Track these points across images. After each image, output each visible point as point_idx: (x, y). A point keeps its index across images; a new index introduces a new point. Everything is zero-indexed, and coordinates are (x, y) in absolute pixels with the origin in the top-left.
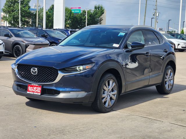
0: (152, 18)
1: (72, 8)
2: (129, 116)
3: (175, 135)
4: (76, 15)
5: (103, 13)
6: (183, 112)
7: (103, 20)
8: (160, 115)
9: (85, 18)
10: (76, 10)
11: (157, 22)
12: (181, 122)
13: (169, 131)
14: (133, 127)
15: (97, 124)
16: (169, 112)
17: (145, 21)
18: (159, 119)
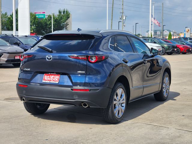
0: (119, 22)
1: (36, 13)
2: (134, 123)
3: (186, 141)
4: (41, 21)
5: (69, 18)
6: (183, 117)
7: (68, 24)
8: (162, 121)
9: (50, 23)
10: (40, 15)
11: (124, 26)
12: (185, 127)
13: (179, 137)
14: (143, 135)
15: (107, 134)
16: (171, 117)
17: (112, 25)
18: (164, 125)
